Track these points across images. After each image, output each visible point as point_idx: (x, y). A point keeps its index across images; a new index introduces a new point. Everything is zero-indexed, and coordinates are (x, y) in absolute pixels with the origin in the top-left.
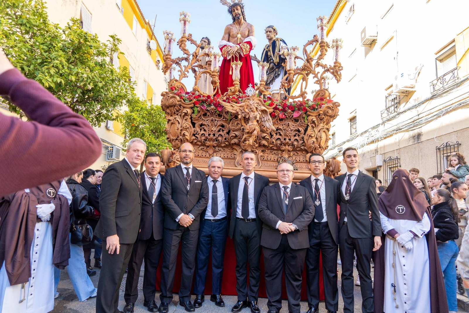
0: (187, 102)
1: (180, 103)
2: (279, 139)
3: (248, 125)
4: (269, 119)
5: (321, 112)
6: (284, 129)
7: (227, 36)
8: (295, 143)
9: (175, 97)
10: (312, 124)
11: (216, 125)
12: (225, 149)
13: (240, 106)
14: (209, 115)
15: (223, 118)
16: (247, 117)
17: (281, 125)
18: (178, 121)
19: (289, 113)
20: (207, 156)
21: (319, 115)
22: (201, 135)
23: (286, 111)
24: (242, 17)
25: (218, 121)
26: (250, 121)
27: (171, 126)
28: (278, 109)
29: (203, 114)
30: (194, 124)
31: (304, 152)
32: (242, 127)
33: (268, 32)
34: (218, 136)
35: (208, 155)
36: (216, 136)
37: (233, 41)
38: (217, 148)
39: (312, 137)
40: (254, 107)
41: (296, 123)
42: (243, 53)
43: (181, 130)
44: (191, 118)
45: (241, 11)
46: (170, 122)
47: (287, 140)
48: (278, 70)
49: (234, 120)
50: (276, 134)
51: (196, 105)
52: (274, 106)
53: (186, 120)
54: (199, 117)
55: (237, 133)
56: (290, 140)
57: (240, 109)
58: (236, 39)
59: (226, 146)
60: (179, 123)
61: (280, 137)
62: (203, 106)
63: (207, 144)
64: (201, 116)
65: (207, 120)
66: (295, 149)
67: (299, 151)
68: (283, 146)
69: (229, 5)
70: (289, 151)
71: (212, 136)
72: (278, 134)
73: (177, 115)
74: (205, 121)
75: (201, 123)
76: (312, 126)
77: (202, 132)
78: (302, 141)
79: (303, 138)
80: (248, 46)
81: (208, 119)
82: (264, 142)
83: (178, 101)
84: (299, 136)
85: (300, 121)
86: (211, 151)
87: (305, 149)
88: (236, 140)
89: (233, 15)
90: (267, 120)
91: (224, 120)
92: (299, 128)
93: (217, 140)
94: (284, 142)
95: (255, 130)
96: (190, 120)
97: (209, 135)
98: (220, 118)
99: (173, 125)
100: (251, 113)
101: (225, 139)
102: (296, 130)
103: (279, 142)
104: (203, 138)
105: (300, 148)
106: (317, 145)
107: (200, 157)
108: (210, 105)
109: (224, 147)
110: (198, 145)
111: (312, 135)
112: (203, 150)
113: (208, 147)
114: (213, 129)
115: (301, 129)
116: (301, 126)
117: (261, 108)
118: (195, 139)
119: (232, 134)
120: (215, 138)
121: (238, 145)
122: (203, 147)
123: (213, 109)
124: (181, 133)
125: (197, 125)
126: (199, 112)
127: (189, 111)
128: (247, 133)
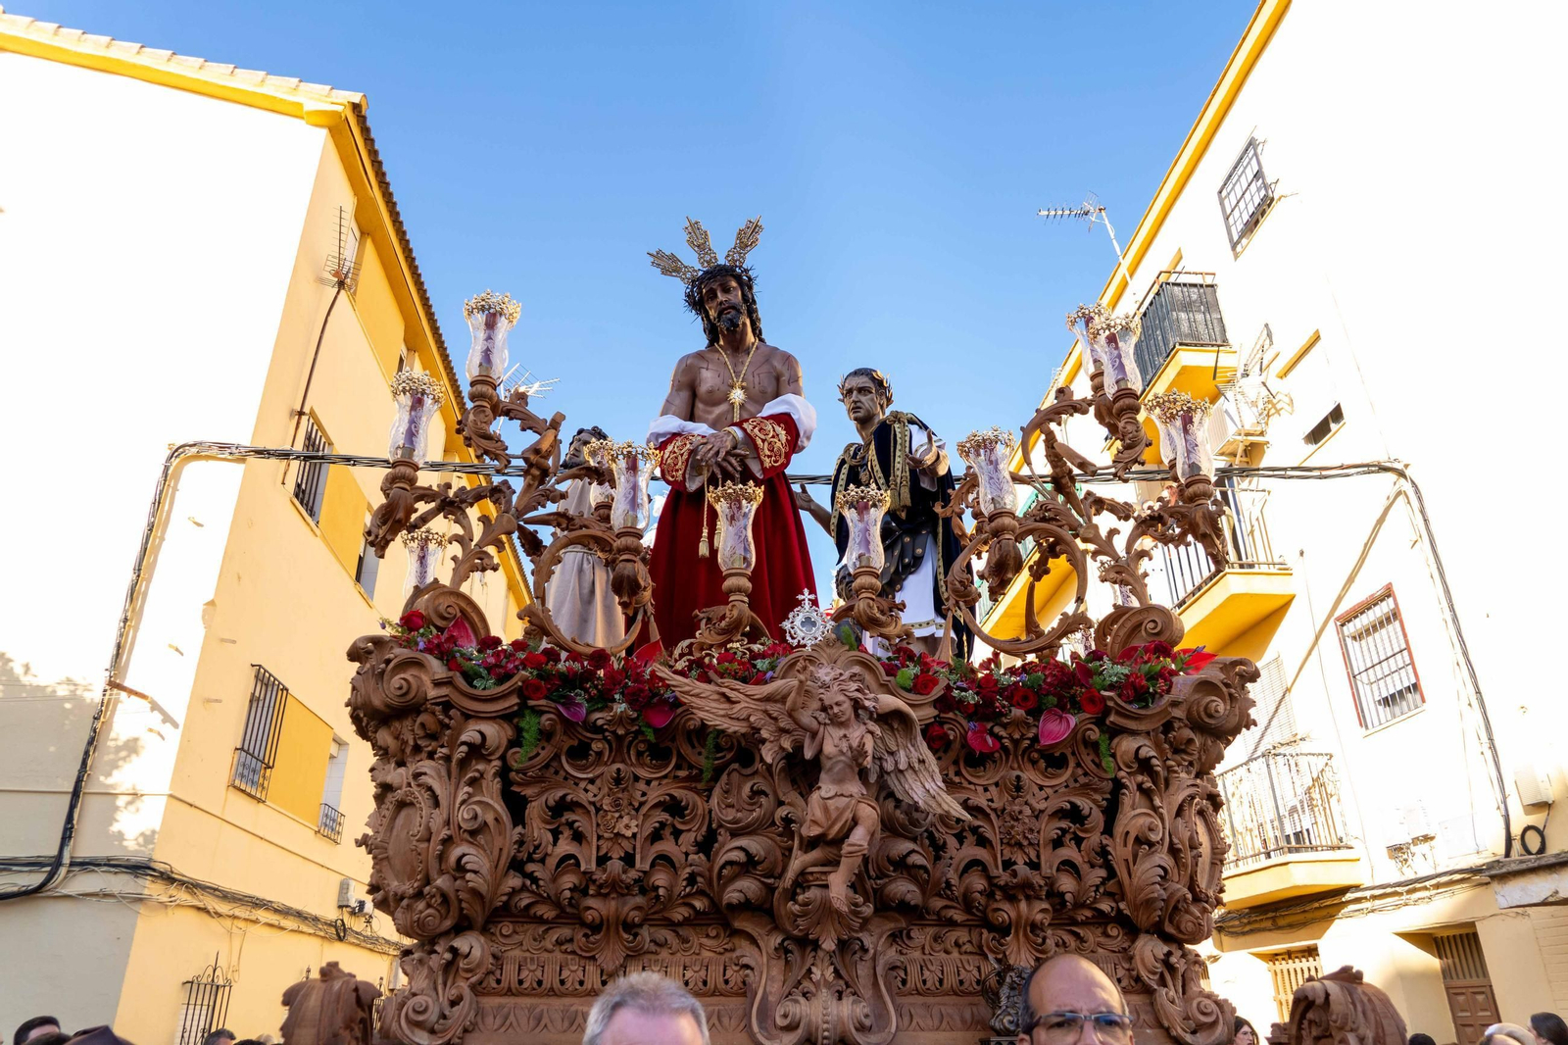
0: (487, 686)
1: (444, 691)
2: (974, 863)
3: (815, 796)
4: (922, 762)
5: (1178, 713)
6: (995, 810)
7: (685, 395)
8: (1066, 884)
9: (418, 664)
10: (1140, 778)
11: (642, 804)
12: (691, 935)
13: (768, 699)
14: (600, 754)
15: (678, 767)
16: (808, 754)
17: (980, 789)
18: (430, 789)
19: (1017, 723)
20: (588, 985)
21: (1168, 727)
22: (558, 865)
23: (1001, 714)
24: (748, 322)
25: (648, 783)
26: (823, 776)
27: (394, 818)
28: (960, 704)
29: (571, 748)
30: (517, 807)
31: (1113, 932)
32: (782, 812)
33: (855, 393)
34: (653, 865)
35: (593, 978)
36: (642, 864)
37: (712, 417)
38: (645, 933)
39: (1151, 844)
40: (841, 698)
41: (1054, 776)
42: (762, 463)
43: (448, 842)
44: (504, 773)
45: (743, 295)
46: (391, 798)
47: (1022, 869)
48: (913, 541)
49: (735, 775)
50: (960, 838)
51: (531, 703)
52: (937, 692)
53: (472, 782)
54: (547, 766)
55: (754, 844)
56: (1034, 866)
57: (766, 712)
58: (723, 407)
59: (697, 920)
60: (436, 803)
61: (981, 853)
62: (569, 703)
63: (589, 916)
64: (557, 757)
65: (592, 781)
66: (1065, 917)
67: (1084, 924)
68: (1001, 905)
69: (689, 275)
70: (1035, 927)
71: (615, 865)
72: (971, 838)
73: (431, 756)
74: (583, 785)
75: (556, 795)
76: (1140, 787)
77: (565, 846)
78: (1103, 873)
79: (1103, 852)
80: (782, 433)
81: (598, 771)
82: (903, 888)
83: (437, 684)
84: (1079, 841)
85: (1072, 764)
86: (610, 956)
87: (1119, 911)
88: (746, 887)
89: (707, 316)
90: (911, 767)
91: (682, 774)
92: (1079, 801)
93: (644, 886)
94: (1004, 878)
95: (855, 822)
96: (496, 785)
97: (602, 860)
98: (659, 768)
99: (403, 813)
100: (830, 729)
101: (691, 880)
102: (1061, 814)
103: (978, 882)
104: (569, 880)
105: (1089, 907)
106: (1182, 890)
107: (552, 992)
108: (604, 700)
109: (686, 922)
111: (1154, 837)
112: (569, 947)
113: (595, 928)
114: (620, 827)
115: (1084, 804)
116: (1086, 789)
117: (876, 700)
118: (524, 888)
119: (730, 850)
120: (633, 874)
121: (762, 909)
122: (565, 932)
123: (620, 720)
124: (442, 857)
125: (535, 811)
126: (546, 735)
127: (495, 733)
128: (810, 844)
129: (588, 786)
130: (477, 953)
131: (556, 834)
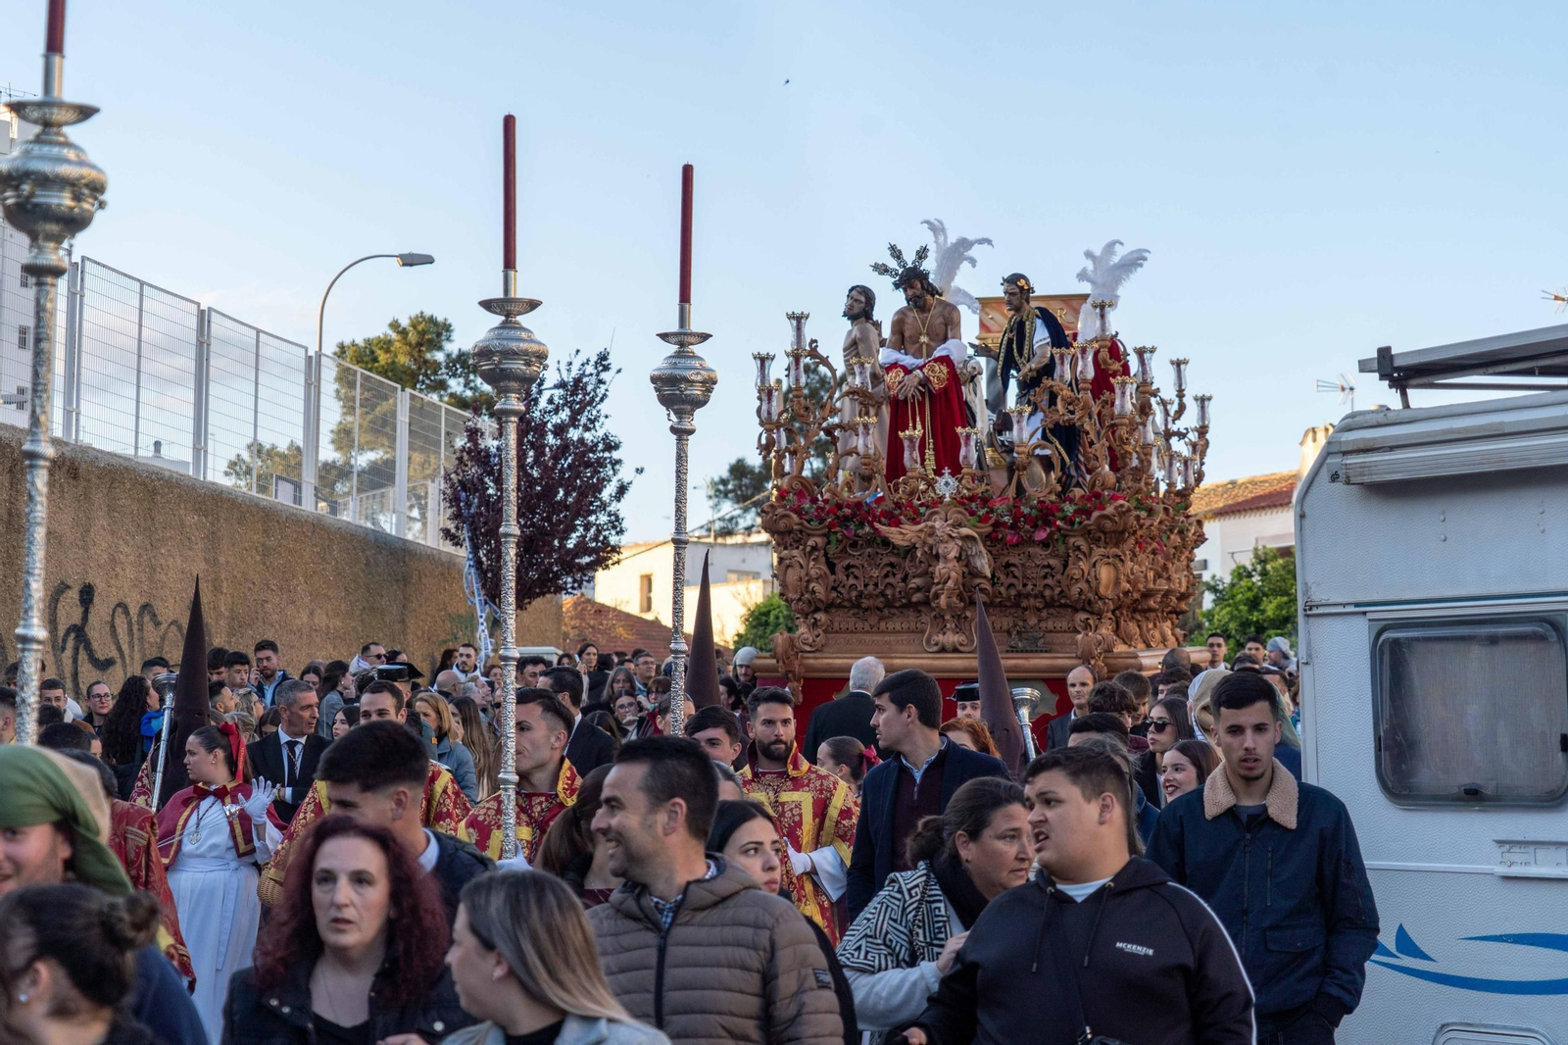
0: (815, 524)
1: (800, 526)
2: (1011, 585)
4: (981, 551)
6: (1020, 564)
7: (898, 337)
8: (1047, 593)
10: (1076, 553)
11: (880, 564)
12: (906, 612)
13: (921, 531)
14: (862, 545)
15: (893, 548)
17: (1017, 555)
18: (798, 561)
19: (1028, 531)
20: (865, 629)
21: (1089, 532)
22: (850, 588)
23: (1021, 528)
27: (786, 570)
28: (1004, 524)
29: (850, 544)
30: (831, 567)
31: (1070, 610)
32: (931, 569)
34: (886, 587)
35: (867, 628)
36: (881, 586)
37: (914, 349)
38: (886, 611)
39: (1078, 580)
41: (1044, 552)
42: (935, 387)
43: (808, 581)
44: (826, 555)
46: (784, 561)
47: (1029, 587)
50: (1007, 575)
51: (833, 529)
52: (992, 521)
53: (814, 560)
54: (841, 552)
55: (920, 581)
56: (1035, 585)
57: (918, 536)
58: (917, 346)
59: (904, 606)
60: (802, 567)
61: (1014, 581)
62: (847, 528)
63: (863, 606)
64: (845, 548)
65: (859, 556)
66: (1049, 604)
68: (1023, 600)
69: (894, 274)
70: (1037, 609)
71: (871, 587)
73: (797, 548)
75: (847, 562)
76: (1076, 556)
77: (852, 581)
78: (1060, 589)
79: (1061, 582)
80: (945, 369)
83: (797, 523)
84: (1053, 577)
85: (1050, 547)
86: (873, 620)
87: (1069, 603)
88: (916, 597)
92: (1052, 561)
93: (883, 594)
94: (1024, 590)
95: (949, 578)
96: (823, 560)
97: (866, 586)
99: (789, 568)
101: (900, 592)
102: (1046, 566)
103: (1013, 592)
104: (854, 594)
105: (1057, 601)
106: (1091, 596)
107: (852, 632)
109: (901, 607)
110: (845, 607)
111: (1079, 576)
112: (857, 616)
113: (866, 610)
114: (872, 573)
115: (1054, 563)
116: (1055, 557)
117: (959, 533)
118: (838, 597)
119: (913, 582)
120: (878, 590)
121: (926, 603)
122: (856, 611)
123: (868, 534)
124: (807, 587)
125: (839, 568)
126: (839, 541)
127: (819, 541)
128: (938, 583)
129: (856, 558)
130: (823, 619)
131: (848, 576)
